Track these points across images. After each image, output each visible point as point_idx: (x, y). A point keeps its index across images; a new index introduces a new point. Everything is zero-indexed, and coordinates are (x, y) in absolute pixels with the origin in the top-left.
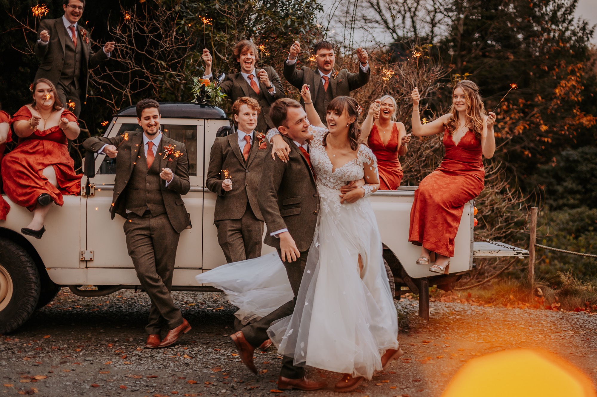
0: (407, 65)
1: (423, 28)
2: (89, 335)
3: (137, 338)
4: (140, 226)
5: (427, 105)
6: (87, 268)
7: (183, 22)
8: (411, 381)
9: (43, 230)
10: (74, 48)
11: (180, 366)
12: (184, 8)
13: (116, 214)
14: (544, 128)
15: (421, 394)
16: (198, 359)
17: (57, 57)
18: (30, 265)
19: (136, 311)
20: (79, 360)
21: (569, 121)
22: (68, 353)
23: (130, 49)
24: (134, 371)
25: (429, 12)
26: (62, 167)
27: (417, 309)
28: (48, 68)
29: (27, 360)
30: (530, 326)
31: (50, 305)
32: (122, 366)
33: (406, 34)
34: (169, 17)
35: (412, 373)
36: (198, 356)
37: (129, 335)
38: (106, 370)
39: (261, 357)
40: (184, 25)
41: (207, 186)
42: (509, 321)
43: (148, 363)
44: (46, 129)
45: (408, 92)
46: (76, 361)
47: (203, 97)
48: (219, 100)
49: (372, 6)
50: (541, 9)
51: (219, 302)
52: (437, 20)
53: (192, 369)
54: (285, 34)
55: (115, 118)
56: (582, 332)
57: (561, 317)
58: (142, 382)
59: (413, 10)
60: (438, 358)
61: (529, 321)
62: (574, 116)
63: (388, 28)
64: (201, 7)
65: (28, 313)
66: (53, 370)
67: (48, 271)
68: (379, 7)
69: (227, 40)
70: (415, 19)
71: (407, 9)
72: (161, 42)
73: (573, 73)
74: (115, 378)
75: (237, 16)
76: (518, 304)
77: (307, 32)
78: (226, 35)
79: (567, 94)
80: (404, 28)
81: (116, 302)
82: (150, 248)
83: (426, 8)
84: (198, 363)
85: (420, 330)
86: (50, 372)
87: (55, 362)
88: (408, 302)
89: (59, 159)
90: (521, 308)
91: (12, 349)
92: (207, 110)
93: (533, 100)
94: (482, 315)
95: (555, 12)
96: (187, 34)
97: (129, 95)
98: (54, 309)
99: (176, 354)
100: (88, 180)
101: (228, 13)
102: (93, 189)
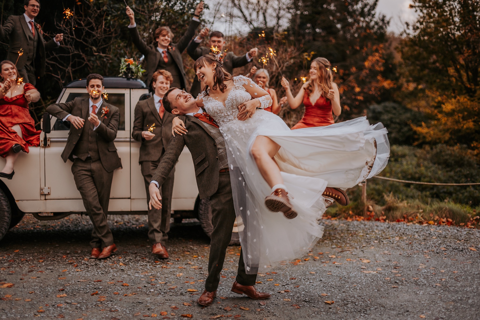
2: (48, 249)
3: (84, 251)
4: (84, 168)
6: (45, 199)
7: (109, 18)
8: (288, 279)
9: (13, 173)
10: (33, 38)
11: (118, 271)
12: (109, 8)
14: (357, 90)
15: (298, 289)
16: (131, 266)
18: (4, 199)
19: (81, 230)
20: (42, 269)
21: (374, 84)
22: (33, 263)
23: (71, 38)
24: (84, 276)
25: (275, 10)
26: (26, 126)
29: (3, 270)
30: (367, 234)
31: (17, 226)
32: (75, 273)
33: (259, 25)
34: (99, 14)
35: (289, 272)
36: (130, 263)
37: (77, 248)
38: (63, 276)
39: (177, 263)
40: (110, 20)
41: (133, 138)
42: (351, 231)
43: (94, 270)
44: (13, 96)
46: (40, 270)
47: (129, 73)
48: (140, 74)
49: (236, 5)
50: (353, 6)
51: (140, 221)
52: (281, 15)
53: (126, 274)
55: (64, 89)
56: (405, 238)
57: (388, 226)
58: (91, 286)
59: (264, 8)
60: (305, 260)
61: (365, 230)
62: (378, 81)
63: (246, 21)
66: (23, 277)
67: (17, 202)
68: (240, 6)
70: (265, 14)
71: (260, 8)
72: (94, 33)
73: (377, 51)
74: (70, 283)
76: (356, 217)
79: (373, 66)
80: (258, 20)
82: (93, 184)
83: (273, 7)
84: (131, 269)
86: (21, 279)
87: (25, 271)
89: (23, 120)
90: (358, 220)
92: (131, 81)
93: (349, 70)
94: (331, 226)
95: (363, 9)
97: (70, 71)
98: (20, 230)
99: (114, 262)
100: (45, 135)
101: (142, 11)
102: (49, 141)
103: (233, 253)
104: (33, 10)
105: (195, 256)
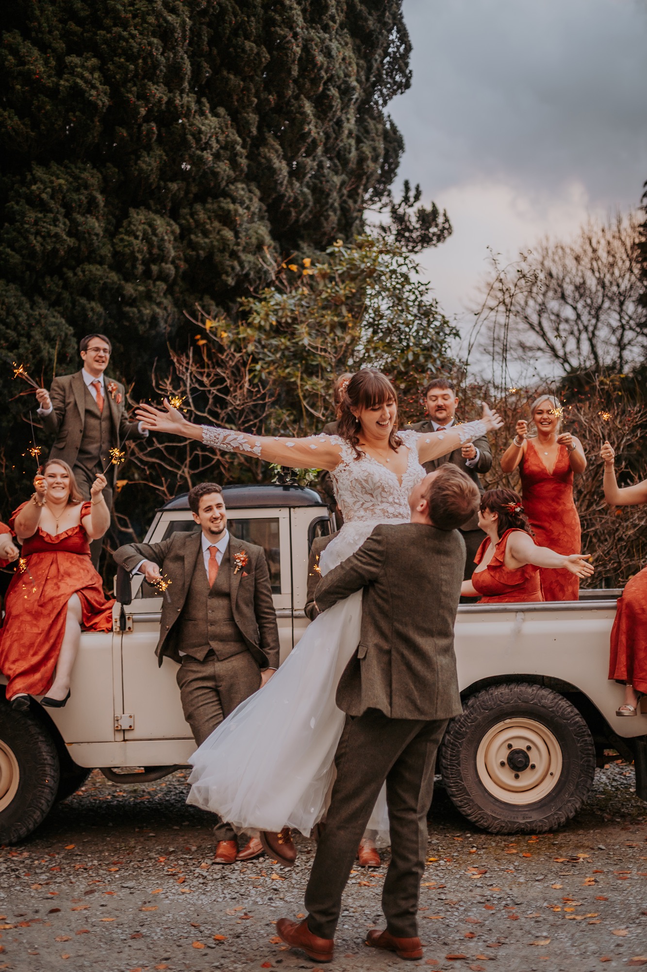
0: (590, 407)
1: (608, 353)
2: (132, 843)
3: (203, 847)
4: (200, 675)
5: (624, 463)
6: (125, 740)
7: (258, 367)
9: (68, 696)
10: (99, 413)
11: (265, 893)
12: (260, 347)
13: (164, 657)
16: (294, 881)
17: (73, 429)
18: (43, 739)
20: (113, 887)
22: (98, 875)
24: (194, 905)
25: (614, 331)
27: (633, 782)
28: (61, 445)
29: (36, 890)
31: (81, 793)
32: (177, 897)
33: (582, 363)
34: (238, 361)
36: (294, 875)
37: (191, 841)
38: (152, 904)
40: (260, 371)
41: (298, 609)
43: (216, 891)
44: (60, 532)
45: (593, 447)
46: (109, 889)
47: (286, 474)
48: (310, 476)
49: (532, 326)
52: (626, 340)
54: (406, 373)
55: (158, 515)
59: (591, 328)
63: (557, 356)
64: (283, 344)
65: (42, 812)
67: (69, 747)
68: (542, 329)
69: (323, 387)
70: (594, 341)
71: (581, 327)
72: (228, 398)
74: (165, 919)
75: (335, 353)
77: (437, 369)
78: (321, 382)
80: (580, 354)
81: (176, 783)
82: (217, 707)
83: (609, 325)
84: (294, 888)
85: (640, 818)
87: (78, 890)
88: (617, 770)
91: (17, 870)
92: (293, 493)
96: (264, 383)
97: (187, 476)
98: (85, 800)
99: (260, 873)
100: (122, 609)
101: (322, 350)
102: (131, 621)
103: (515, 851)
104: (97, 358)
105: (432, 859)
